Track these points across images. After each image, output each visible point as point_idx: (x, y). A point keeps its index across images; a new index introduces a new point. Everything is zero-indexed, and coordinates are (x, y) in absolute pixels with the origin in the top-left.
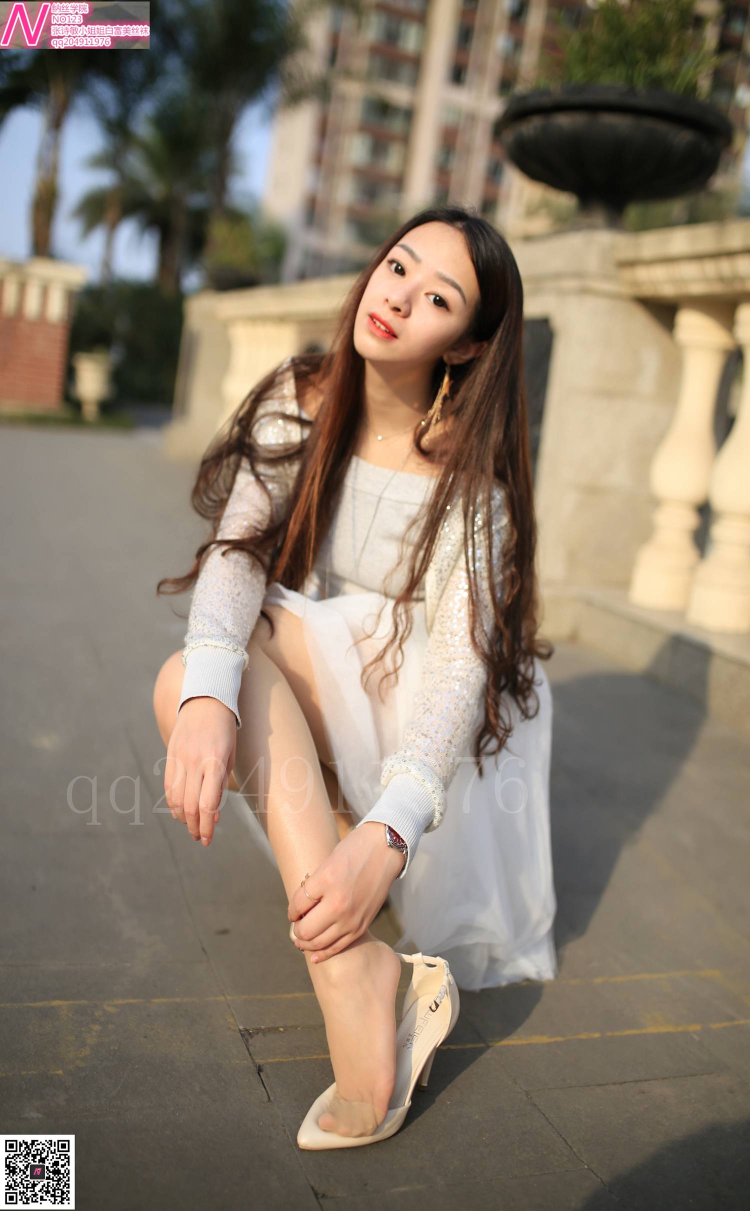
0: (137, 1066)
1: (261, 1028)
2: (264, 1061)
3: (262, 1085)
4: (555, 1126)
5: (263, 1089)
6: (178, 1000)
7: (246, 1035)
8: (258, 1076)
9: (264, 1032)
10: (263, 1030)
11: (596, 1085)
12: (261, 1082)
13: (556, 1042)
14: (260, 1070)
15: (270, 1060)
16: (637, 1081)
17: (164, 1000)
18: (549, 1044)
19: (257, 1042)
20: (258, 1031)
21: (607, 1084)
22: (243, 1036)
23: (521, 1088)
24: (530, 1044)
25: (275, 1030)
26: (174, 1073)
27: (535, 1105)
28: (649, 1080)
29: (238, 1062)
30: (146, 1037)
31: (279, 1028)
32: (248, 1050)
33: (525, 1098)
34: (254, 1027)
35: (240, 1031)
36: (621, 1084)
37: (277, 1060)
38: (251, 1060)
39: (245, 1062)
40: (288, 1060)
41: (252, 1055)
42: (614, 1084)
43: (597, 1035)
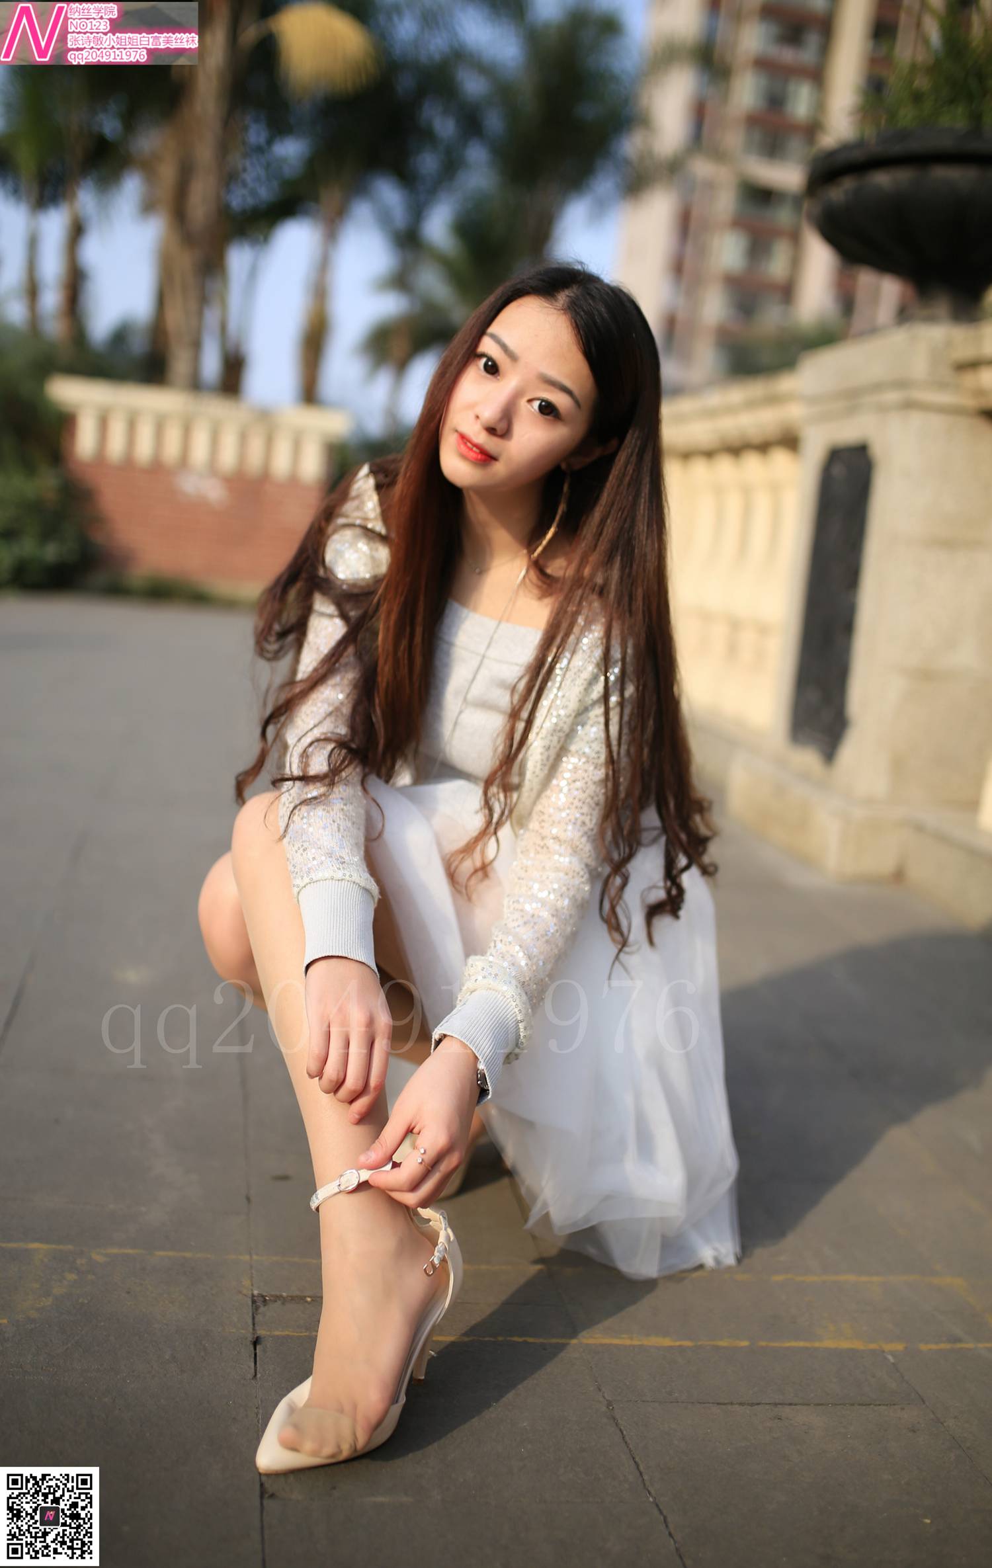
0: (102, 1324)
1: (281, 1296)
2: (268, 1333)
3: (252, 1360)
4: (631, 1446)
5: (253, 1364)
6: (188, 1255)
7: (258, 1302)
8: (252, 1349)
9: (284, 1300)
10: (284, 1298)
11: (713, 1403)
12: (253, 1356)
13: (680, 1346)
14: (256, 1342)
15: (277, 1333)
16: (776, 1404)
17: (171, 1254)
18: (671, 1347)
19: (268, 1313)
20: (277, 1298)
21: (732, 1404)
22: (254, 1302)
23: (604, 1397)
24: (641, 1346)
25: (303, 1298)
26: (146, 1335)
27: (614, 1419)
28: (796, 1405)
29: (234, 1330)
30: (128, 1293)
31: (305, 1297)
32: (254, 1318)
33: (604, 1409)
34: (273, 1293)
35: (253, 1296)
36: (752, 1405)
37: (287, 1333)
38: (251, 1330)
39: (243, 1331)
40: (301, 1334)
41: (256, 1325)
42: (741, 1404)
43: (745, 1343)
